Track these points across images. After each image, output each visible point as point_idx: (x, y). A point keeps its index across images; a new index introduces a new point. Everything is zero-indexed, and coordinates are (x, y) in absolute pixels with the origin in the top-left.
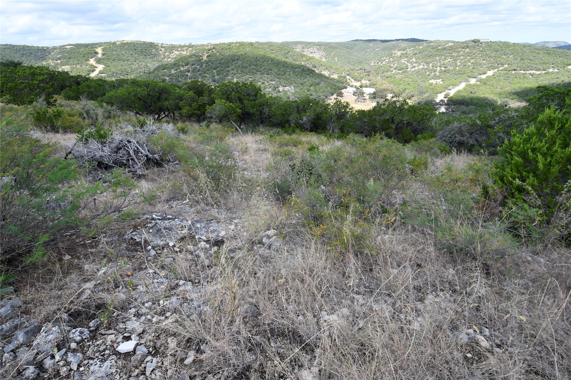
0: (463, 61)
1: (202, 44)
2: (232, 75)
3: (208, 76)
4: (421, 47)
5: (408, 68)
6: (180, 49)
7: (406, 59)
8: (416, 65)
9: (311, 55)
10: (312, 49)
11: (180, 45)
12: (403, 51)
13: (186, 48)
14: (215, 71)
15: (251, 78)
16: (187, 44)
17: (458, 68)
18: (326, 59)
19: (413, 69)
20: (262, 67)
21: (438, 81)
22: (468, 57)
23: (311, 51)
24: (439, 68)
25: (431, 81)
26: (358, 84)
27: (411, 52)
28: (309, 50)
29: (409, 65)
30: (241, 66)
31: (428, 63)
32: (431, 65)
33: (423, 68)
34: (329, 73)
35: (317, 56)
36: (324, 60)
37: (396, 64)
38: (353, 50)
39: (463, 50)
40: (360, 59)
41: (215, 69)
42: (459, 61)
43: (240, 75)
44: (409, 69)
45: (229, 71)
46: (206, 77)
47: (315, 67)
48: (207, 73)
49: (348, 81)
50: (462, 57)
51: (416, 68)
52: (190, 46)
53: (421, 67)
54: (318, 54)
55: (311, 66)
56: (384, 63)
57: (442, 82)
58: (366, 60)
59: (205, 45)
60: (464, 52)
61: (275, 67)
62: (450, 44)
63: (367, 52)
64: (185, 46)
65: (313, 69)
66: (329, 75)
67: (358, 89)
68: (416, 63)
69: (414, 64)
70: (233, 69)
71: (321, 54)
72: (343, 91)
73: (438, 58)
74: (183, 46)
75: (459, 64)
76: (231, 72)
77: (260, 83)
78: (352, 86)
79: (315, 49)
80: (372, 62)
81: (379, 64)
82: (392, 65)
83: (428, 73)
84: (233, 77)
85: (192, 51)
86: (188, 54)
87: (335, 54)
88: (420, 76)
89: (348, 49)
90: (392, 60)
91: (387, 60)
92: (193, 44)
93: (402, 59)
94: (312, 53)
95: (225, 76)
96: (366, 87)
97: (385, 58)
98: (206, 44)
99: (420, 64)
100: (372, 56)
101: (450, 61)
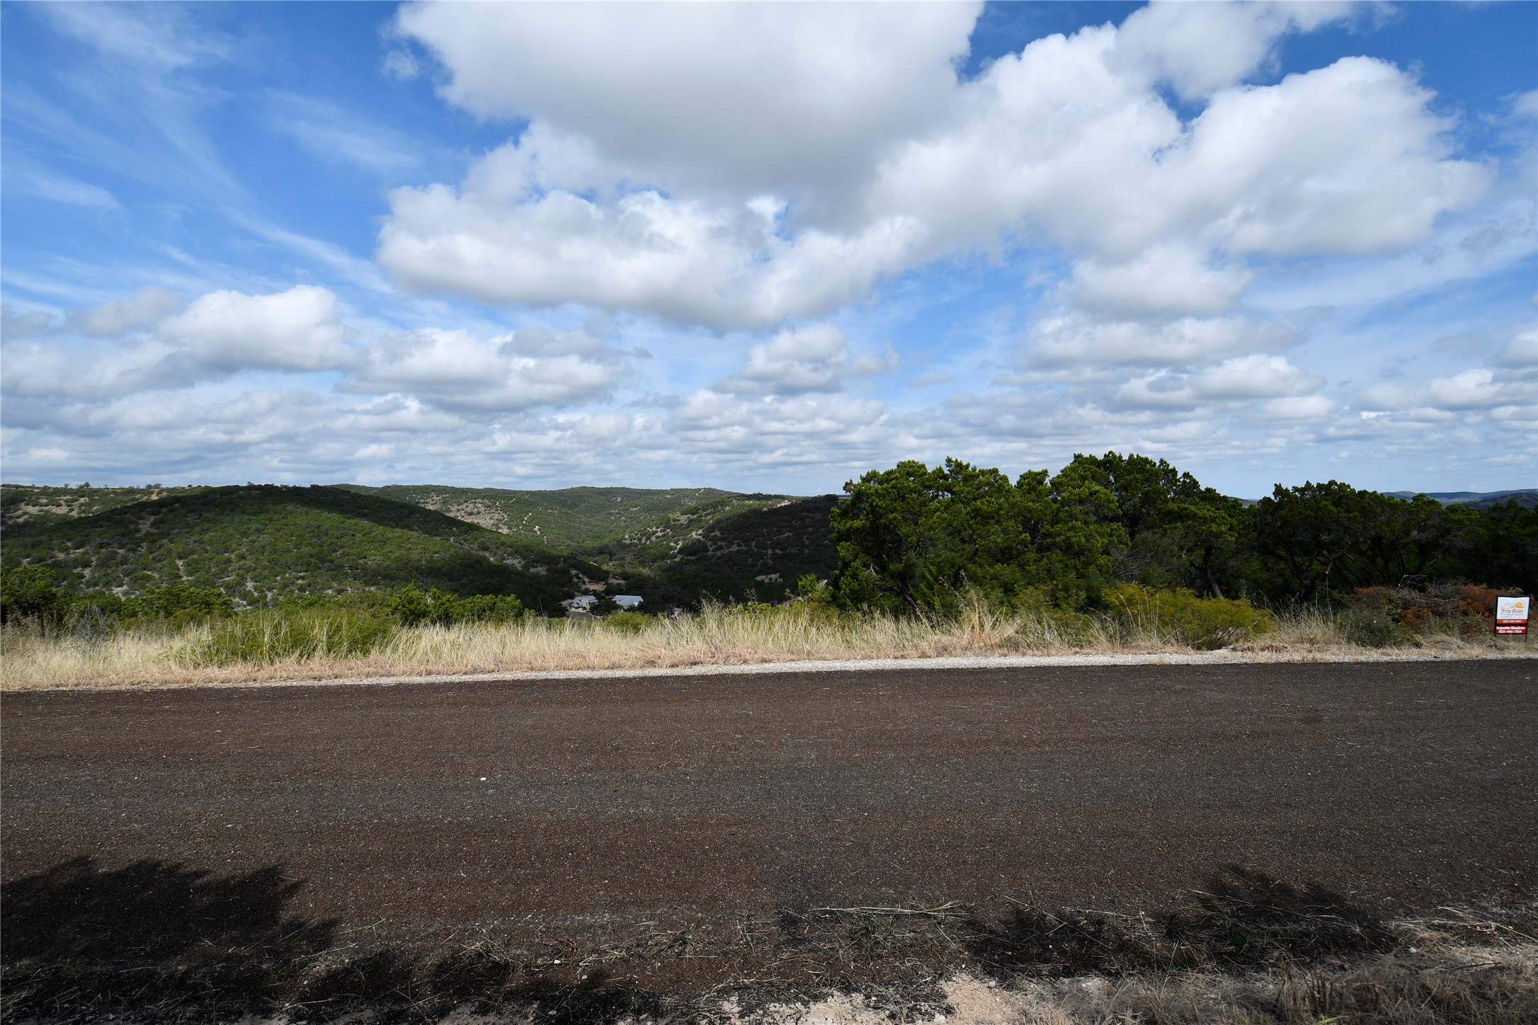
0: (814, 536)
1: (126, 486)
2: (241, 572)
3: (156, 575)
4: (727, 508)
5: (708, 550)
6: (44, 501)
7: (700, 532)
8: (723, 544)
9: (469, 520)
10: (471, 506)
11: (46, 488)
12: (693, 514)
13: (68, 497)
14: (180, 563)
15: (303, 578)
16: (73, 485)
17: (806, 551)
18: (509, 528)
19: (719, 553)
20: (335, 551)
21: (774, 576)
22: (822, 529)
23: (469, 510)
24: (770, 551)
25: (759, 578)
26: (599, 587)
27: (709, 517)
28: (464, 506)
29: (709, 543)
30: (268, 549)
31: (747, 541)
32: (753, 543)
33: (738, 551)
34: (523, 563)
35: (485, 521)
36: (505, 531)
37: (681, 543)
38: (577, 509)
39: (811, 515)
40: (596, 529)
41: (180, 558)
42: (805, 537)
43: (266, 573)
44: (710, 553)
45: (229, 561)
46: (149, 578)
47: (486, 549)
48: (153, 569)
49: (575, 580)
50: (810, 529)
51: (726, 552)
52: (84, 491)
53: (734, 548)
54: (488, 517)
55: (475, 546)
56: (653, 539)
57: (780, 580)
58: (611, 531)
59: (139, 491)
60: (813, 518)
61: (376, 549)
62: (786, 503)
63: (612, 514)
64: (65, 491)
65: (481, 553)
66: (524, 567)
67: (604, 598)
68: (722, 539)
69: (720, 543)
70: (243, 557)
71: (496, 516)
72: (565, 603)
73: (765, 530)
74: (58, 492)
75: (807, 542)
76: (235, 565)
77: (330, 591)
78: (586, 592)
79: (479, 505)
80: (627, 537)
81: (643, 541)
82: (672, 544)
83: (750, 561)
84: (243, 578)
85: (89, 505)
86: (74, 514)
87: (532, 518)
88: (736, 568)
89: (564, 506)
90: (670, 533)
91: (660, 534)
92: (94, 485)
93: (692, 531)
94: (471, 514)
95: (215, 575)
96: (621, 593)
97: (654, 529)
98: (143, 487)
99: (730, 544)
100: (623, 524)
101: (789, 536)
